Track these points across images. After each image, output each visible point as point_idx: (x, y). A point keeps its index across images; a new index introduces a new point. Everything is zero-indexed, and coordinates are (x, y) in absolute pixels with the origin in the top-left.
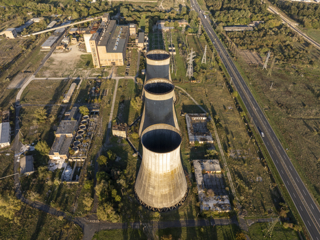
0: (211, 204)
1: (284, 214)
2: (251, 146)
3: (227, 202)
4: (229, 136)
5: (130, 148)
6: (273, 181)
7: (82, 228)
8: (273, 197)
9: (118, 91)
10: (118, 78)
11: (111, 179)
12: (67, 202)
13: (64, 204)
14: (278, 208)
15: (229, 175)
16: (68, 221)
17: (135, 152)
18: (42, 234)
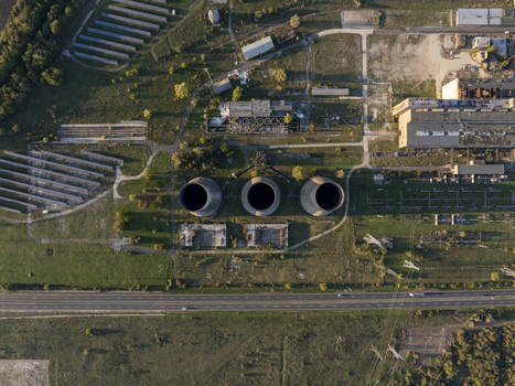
0: (186, 232)
1: (178, 283)
2: (244, 281)
3: (187, 245)
4: (256, 264)
5: (242, 170)
6: (205, 286)
7: (172, 143)
8: (193, 281)
9: (334, 147)
10: (365, 144)
11: (206, 158)
12: (190, 128)
13: (189, 127)
14: (182, 282)
15: (213, 252)
16: (176, 132)
17: (237, 175)
18: (168, 118)
